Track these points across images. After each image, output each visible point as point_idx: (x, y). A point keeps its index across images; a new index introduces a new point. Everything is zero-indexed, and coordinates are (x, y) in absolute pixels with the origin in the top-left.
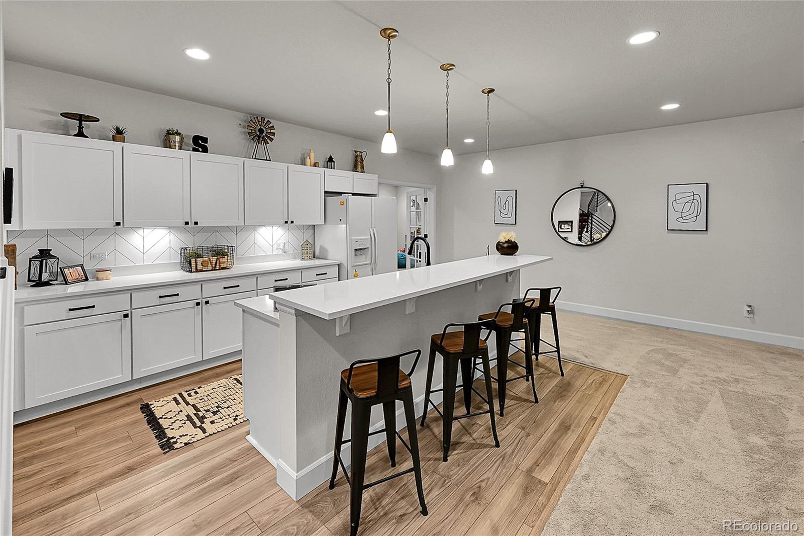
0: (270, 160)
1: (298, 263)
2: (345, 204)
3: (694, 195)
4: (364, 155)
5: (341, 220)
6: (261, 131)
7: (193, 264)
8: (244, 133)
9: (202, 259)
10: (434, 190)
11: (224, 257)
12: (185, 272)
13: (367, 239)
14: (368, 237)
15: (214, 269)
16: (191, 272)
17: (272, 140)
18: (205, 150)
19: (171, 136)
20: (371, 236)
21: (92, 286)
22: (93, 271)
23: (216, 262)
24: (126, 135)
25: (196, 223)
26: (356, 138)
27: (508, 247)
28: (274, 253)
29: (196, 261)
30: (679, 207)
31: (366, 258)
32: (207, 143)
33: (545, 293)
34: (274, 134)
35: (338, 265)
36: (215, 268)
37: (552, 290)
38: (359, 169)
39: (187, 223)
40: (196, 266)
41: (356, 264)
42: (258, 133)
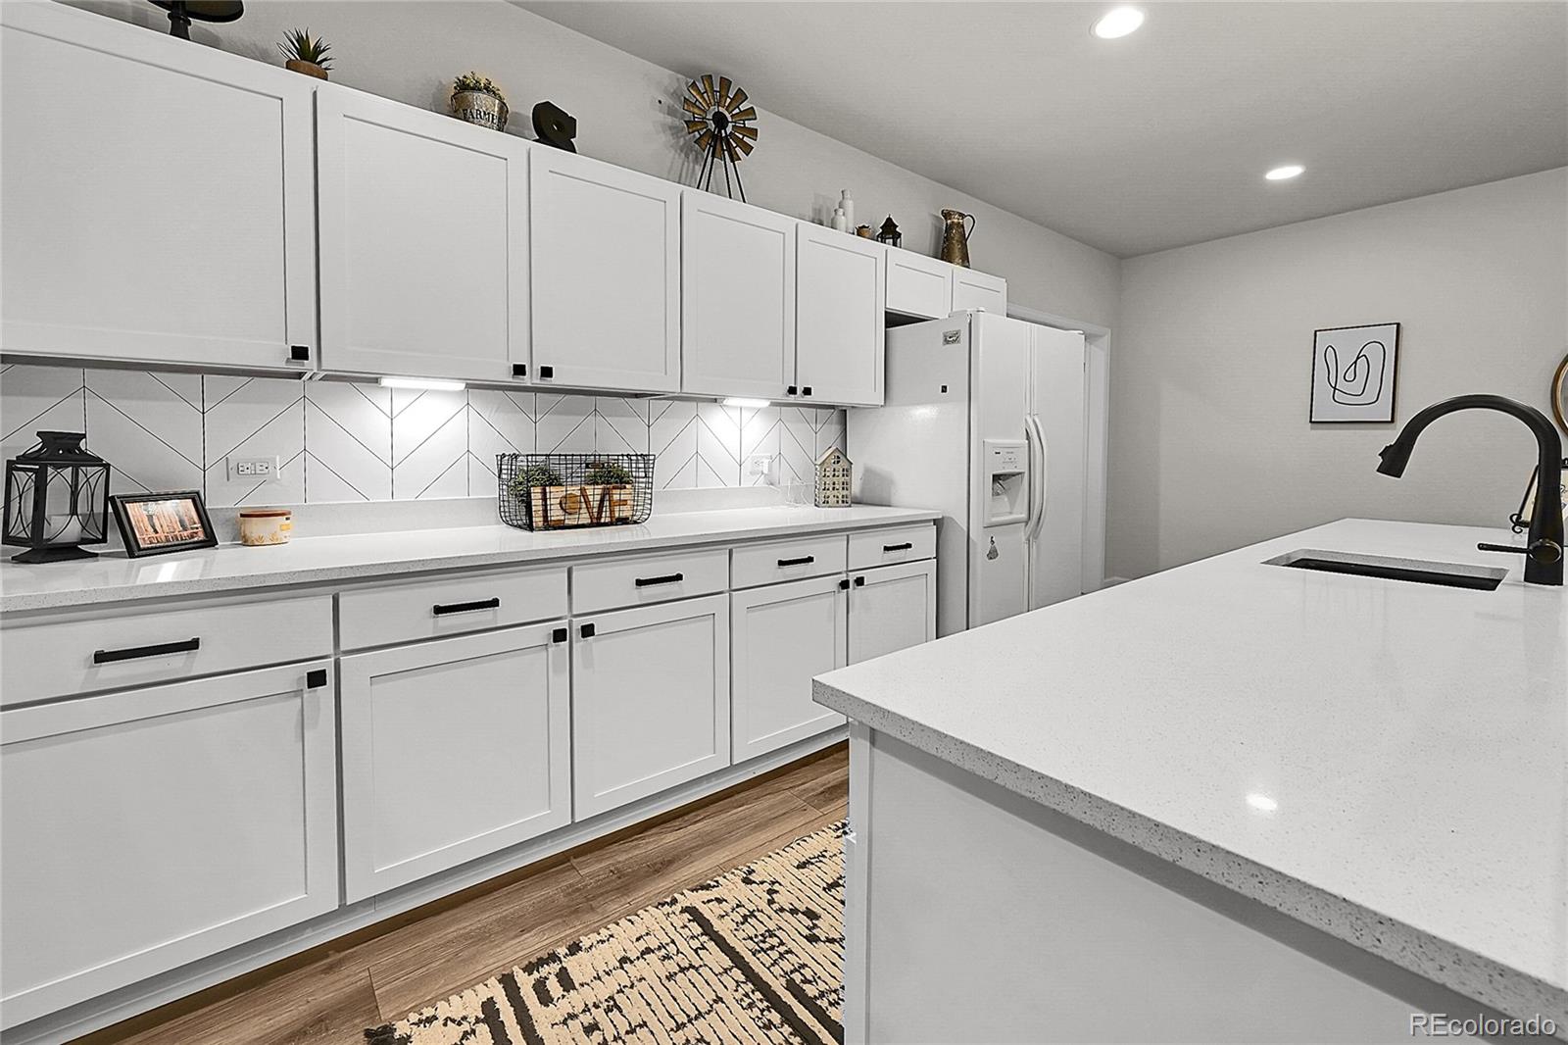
1: (808, 515)
2: (965, 338)
4: (967, 223)
5: (944, 389)
6: (721, 121)
7: (536, 503)
8: (671, 128)
9: (564, 489)
10: (1106, 338)
11: (625, 488)
12: (512, 529)
13: (1019, 446)
14: (1016, 442)
15: (596, 523)
16: (530, 527)
17: (748, 149)
18: (568, 144)
19: (471, 94)
20: (1028, 436)
21: (226, 563)
22: (233, 515)
23: (602, 501)
24: (329, 63)
25: (547, 372)
28: (744, 485)
29: (544, 493)
31: (1012, 504)
34: (753, 133)
35: (935, 522)
36: (599, 518)
38: (957, 259)
39: (519, 371)
40: (545, 511)
41: (995, 520)
42: (712, 126)
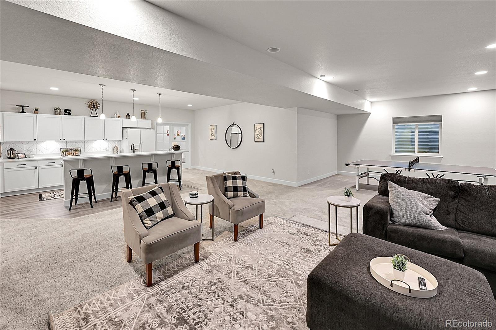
0: (97, 116)
3: (260, 128)
4: (146, 112)
5: (126, 138)
6: (94, 106)
7: (64, 154)
8: (87, 106)
9: (68, 152)
11: (77, 152)
12: (60, 156)
13: (138, 145)
16: (63, 156)
17: (99, 109)
18: (70, 114)
19: (56, 110)
22: (28, 155)
23: (74, 153)
24: (39, 111)
25: (64, 140)
26: (142, 105)
28: (102, 151)
29: (65, 152)
32: (70, 111)
34: (100, 106)
36: (73, 155)
38: (143, 118)
39: (61, 140)
40: (66, 154)
42: (92, 106)
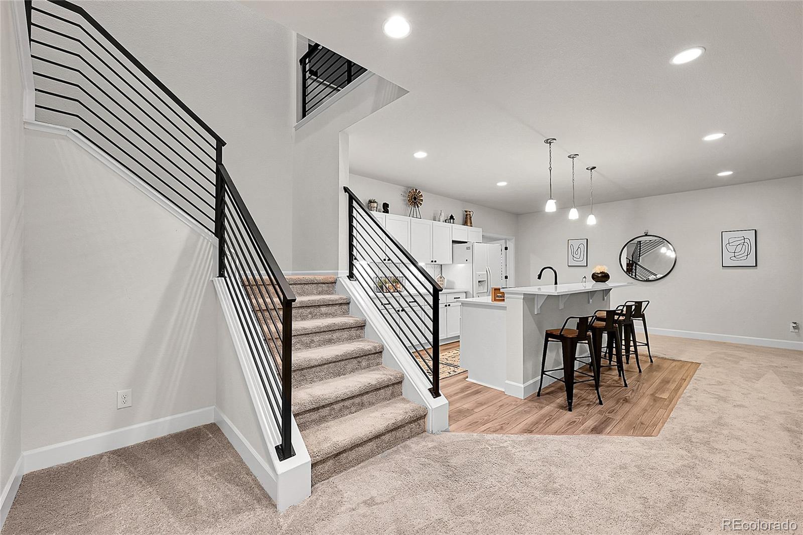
0: (421, 218)
2: (471, 249)
3: (744, 239)
4: (471, 213)
5: (467, 260)
6: (415, 198)
8: (404, 200)
10: (514, 240)
14: (484, 273)
17: (421, 204)
19: (372, 204)
20: (487, 272)
25: (389, 260)
26: (466, 202)
27: (602, 276)
30: (732, 249)
31: (483, 288)
33: (639, 304)
34: (422, 200)
35: (465, 292)
37: (643, 303)
38: (469, 224)
39: (385, 260)
41: (479, 292)
42: (414, 200)
